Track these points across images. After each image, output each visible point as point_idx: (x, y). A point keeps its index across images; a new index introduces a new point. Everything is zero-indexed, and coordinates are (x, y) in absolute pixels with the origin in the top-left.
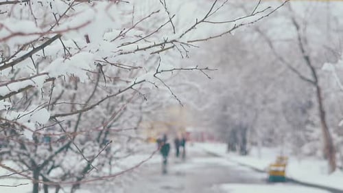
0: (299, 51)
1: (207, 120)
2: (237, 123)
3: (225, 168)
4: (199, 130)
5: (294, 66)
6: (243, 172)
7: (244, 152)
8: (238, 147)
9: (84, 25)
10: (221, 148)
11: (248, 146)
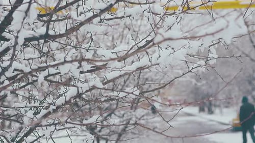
0: (249, 42)
1: (184, 91)
2: (205, 92)
3: (200, 124)
4: (177, 98)
5: (247, 52)
6: (213, 125)
7: (211, 112)
8: (206, 109)
9: (218, 32)
10: (194, 110)
11: (213, 108)
